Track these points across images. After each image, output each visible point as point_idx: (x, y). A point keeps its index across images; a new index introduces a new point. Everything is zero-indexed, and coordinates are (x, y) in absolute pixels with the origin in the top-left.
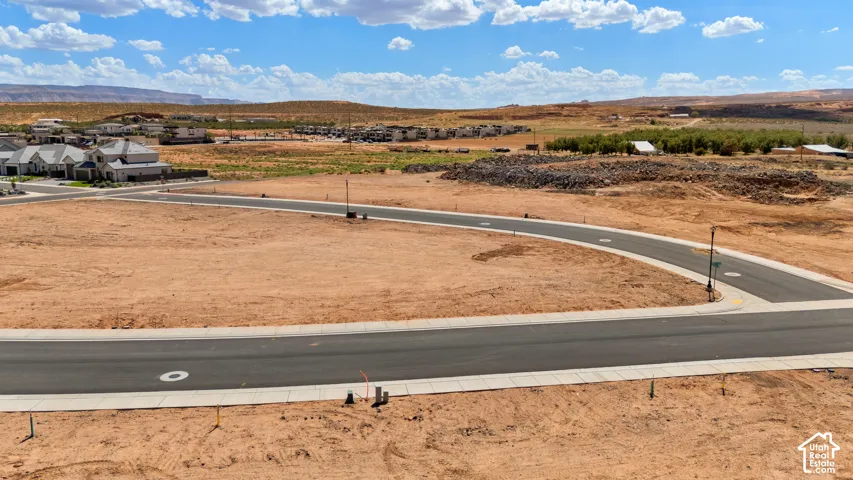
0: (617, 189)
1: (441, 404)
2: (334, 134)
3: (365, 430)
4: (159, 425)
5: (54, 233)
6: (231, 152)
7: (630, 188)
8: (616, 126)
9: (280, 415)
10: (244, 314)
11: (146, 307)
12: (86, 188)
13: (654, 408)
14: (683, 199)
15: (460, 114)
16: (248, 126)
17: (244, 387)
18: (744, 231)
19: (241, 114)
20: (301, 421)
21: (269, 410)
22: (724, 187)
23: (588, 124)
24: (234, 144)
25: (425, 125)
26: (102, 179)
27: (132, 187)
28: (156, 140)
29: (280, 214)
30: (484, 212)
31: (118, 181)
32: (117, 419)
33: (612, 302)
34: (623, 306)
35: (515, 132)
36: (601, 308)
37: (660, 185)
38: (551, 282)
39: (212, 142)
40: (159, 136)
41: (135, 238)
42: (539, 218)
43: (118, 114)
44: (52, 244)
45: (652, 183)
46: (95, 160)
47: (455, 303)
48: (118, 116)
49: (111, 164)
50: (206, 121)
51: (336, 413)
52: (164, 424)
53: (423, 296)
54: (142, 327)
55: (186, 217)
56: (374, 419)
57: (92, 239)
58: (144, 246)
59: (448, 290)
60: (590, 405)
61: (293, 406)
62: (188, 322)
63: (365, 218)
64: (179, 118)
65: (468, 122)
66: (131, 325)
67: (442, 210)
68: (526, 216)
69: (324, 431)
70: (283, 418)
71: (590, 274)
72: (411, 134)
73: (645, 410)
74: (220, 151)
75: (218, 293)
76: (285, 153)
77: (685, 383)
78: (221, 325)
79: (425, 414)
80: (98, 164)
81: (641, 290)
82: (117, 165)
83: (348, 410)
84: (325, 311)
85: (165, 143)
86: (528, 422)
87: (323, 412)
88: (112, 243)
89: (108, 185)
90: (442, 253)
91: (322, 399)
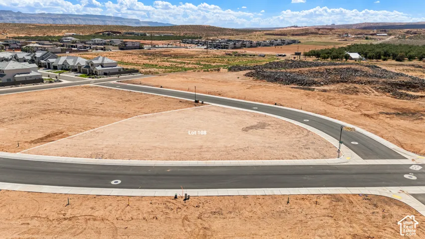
0: (326, 88)
1: (208, 201)
2: (201, 44)
3: (179, 210)
4: (109, 203)
5: (73, 107)
6: (151, 54)
7: (332, 87)
8: (346, 40)
9: (150, 202)
10: (144, 154)
11: (107, 149)
12: (86, 78)
13: (286, 208)
14: (357, 94)
15: (265, 32)
16: (161, 38)
17: (140, 188)
18: (375, 117)
19: (158, 32)
20: (157, 205)
21: (147, 199)
22: (380, 88)
23: (331, 39)
24: (153, 50)
25: (246, 38)
26: (93, 74)
27: (106, 78)
28: (118, 47)
29: (167, 99)
30: (257, 101)
31: (100, 75)
32: (96, 199)
33: (293, 156)
34: (297, 158)
35: (291, 44)
36: (287, 159)
37: (348, 86)
38: (271, 145)
39: (142, 48)
40: (119, 46)
41: (105, 112)
42: (281, 105)
43: (101, 31)
44: (73, 113)
45: (345, 84)
46: (90, 65)
47: (227, 154)
48: (101, 32)
49: (97, 68)
50: (141, 35)
51: (170, 202)
52: (111, 202)
53: (215, 149)
54: (106, 159)
55: (127, 99)
56: (182, 206)
57: (89, 111)
58: (109, 116)
59: (226, 147)
60: (262, 205)
61: (156, 198)
62: (123, 157)
63: (202, 103)
64: (128, 34)
65: (268, 37)
66: (102, 157)
67: (239, 98)
68: (276, 104)
69: (164, 209)
70: (151, 203)
71: (289, 141)
72: (238, 44)
73: (282, 208)
74: (146, 54)
75: (135, 144)
76: (176, 56)
77: (304, 198)
78: (135, 159)
79: (201, 205)
80: (91, 68)
81: (308, 151)
82: (99, 68)
83: (174, 201)
84: (175, 154)
85: (121, 49)
86: (237, 211)
87: (165, 201)
88: (96, 114)
89: (96, 77)
90: (230, 126)
91: (167, 195)
